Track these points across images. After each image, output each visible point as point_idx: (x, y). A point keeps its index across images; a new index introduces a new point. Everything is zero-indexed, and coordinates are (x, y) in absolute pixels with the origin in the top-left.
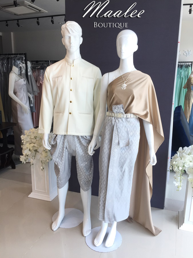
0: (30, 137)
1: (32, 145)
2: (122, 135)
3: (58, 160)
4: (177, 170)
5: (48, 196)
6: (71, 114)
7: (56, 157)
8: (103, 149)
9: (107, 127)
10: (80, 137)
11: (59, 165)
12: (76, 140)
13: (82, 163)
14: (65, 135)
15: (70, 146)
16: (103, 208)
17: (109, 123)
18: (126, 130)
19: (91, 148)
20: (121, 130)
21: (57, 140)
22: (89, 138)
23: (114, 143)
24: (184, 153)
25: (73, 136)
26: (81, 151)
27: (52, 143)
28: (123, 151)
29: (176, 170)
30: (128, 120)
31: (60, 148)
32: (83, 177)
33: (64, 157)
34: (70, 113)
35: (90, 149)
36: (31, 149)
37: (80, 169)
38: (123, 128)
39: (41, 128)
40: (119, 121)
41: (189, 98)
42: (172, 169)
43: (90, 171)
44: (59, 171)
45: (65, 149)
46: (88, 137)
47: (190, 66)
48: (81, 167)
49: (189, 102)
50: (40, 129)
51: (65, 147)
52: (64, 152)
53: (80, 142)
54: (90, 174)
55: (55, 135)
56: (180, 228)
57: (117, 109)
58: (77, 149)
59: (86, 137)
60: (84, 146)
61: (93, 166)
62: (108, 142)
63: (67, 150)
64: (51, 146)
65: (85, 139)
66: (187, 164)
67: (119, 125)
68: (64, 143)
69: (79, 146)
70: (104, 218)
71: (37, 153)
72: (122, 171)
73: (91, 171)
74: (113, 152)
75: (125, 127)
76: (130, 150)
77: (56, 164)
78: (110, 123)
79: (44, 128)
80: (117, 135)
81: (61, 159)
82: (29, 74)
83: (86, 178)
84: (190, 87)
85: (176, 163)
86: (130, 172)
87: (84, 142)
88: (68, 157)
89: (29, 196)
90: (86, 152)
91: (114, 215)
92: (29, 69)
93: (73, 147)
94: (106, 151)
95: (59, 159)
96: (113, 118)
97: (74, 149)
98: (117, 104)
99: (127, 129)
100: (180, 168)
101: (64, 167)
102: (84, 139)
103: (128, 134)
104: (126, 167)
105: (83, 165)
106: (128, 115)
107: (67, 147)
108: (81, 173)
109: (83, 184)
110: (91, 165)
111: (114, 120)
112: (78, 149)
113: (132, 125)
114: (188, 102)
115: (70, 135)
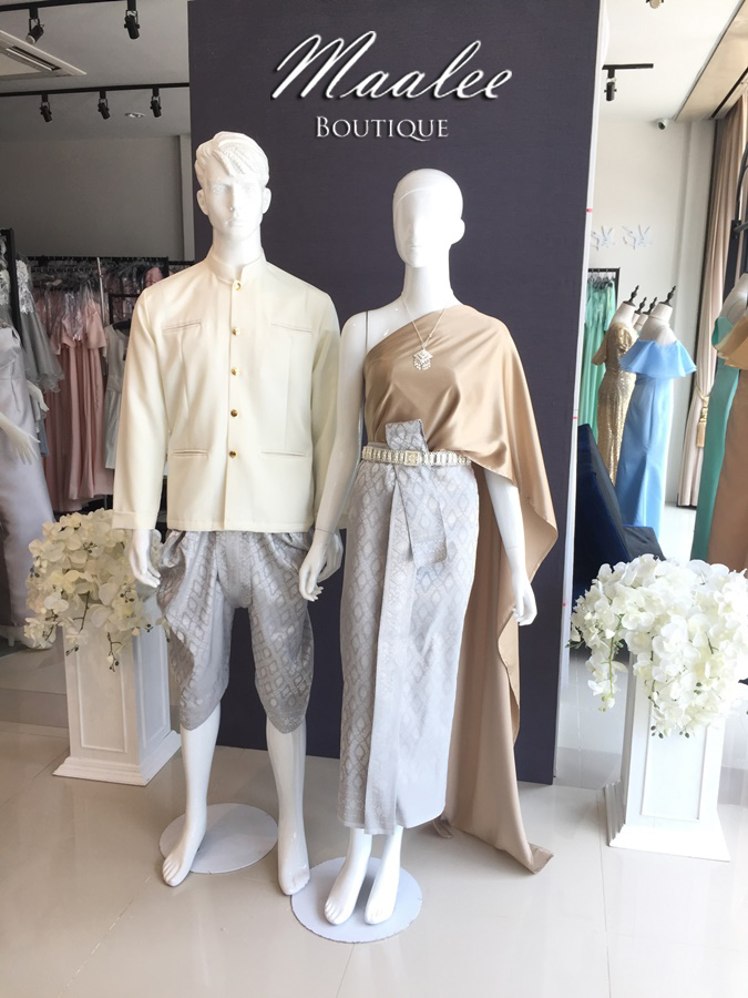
0: (62, 546)
1: (74, 575)
2: (420, 524)
3: (186, 622)
4: (599, 642)
5: (134, 766)
6: (235, 458)
7: (181, 613)
8: (357, 575)
9: (367, 500)
10: (270, 538)
11: (191, 641)
12: (254, 547)
13: (275, 632)
14: (214, 532)
15: (230, 571)
16: (358, 783)
17: (374, 485)
18: (434, 507)
19: (309, 573)
20: (416, 508)
21: (184, 551)
22: (298, 540)
23: (396, 555)
24: (618, 583)
25: (244, 533)
26: (273, 587)
27: (167, 563)
28: (426, 581)
29: (595, 640)
30: (441, 472)
31: (195, 581)
32: (279, 682)
33: (209, 611)
34: (232, 454)
35: (308, 580)
36: (70, 590)
37: (267, 654)
38: (425, 501)
39: (121, 509)
40: (409, 477)
41: (611, 399)
42: (582, 639)
43: (303, 659)
44: (192, 665)
45: (213, 581)
46: (297, 537)
47: (611, 285)
48: (274, 643)
49: (612, 412)
50: (119, 515)
51: (214, 574)
52: (211, 592)
53: (269, 555)
54: (304, 669)
55: (178, 534)
56: (612, 843)
57: (402, 435)
58: (256, 581)
59: (290, 538)
60: (281, 567)
61: (312, 642)
62: (374, 550)
63: (219, 588)
64: (159, 575)
65: (287, 544)
66: (631, 618)
67: (408, 489)
68: (208, 561)
69: (267, 570)
70: (362, 820)
71: (92, 606)
72: (420, 649)
73: (307, 657)
74: (393, 585)
75: (432, 496)
76: (450, 574)
77: (181, 637)
78: (378, 487)
79: (133, 510)
80: (404, 527)
81: (200, 619)
82: (23, 309)
83: (288, 686)
84: (616, 360)
85: (596, 616)
86: (449, 651)
87: (283, 556)
88: (224, 613)
89: (57, 772)
90: (289, 590)
91: (397, 805)
92: (24, 291)
93: (243, 577)
94: (367, 583)
95: (191, 621)
96: (389, 467)
97: (248, 582)
98: (401, 418)
99: (438, 504)
100: (610, 634)
101: (208, 648)
102: (282, 545)
103: (441, 521)
104: (435, 637)
105: (280, 636)
106: (439, 454)
107: (222, 575)
108: (273, 668)
109: (279, 707)
110: (305, 636)
111: (393, 474)
112: (260, 583)
113: (451, 489)
114: (609, 411)
115: (233, 532)
